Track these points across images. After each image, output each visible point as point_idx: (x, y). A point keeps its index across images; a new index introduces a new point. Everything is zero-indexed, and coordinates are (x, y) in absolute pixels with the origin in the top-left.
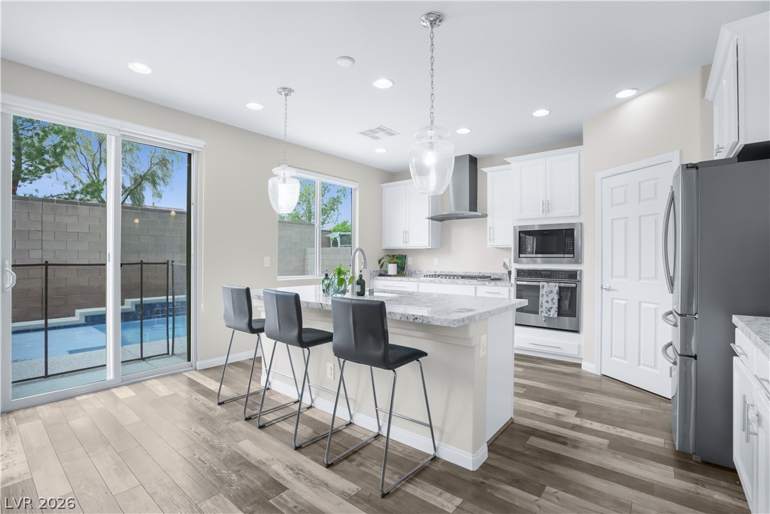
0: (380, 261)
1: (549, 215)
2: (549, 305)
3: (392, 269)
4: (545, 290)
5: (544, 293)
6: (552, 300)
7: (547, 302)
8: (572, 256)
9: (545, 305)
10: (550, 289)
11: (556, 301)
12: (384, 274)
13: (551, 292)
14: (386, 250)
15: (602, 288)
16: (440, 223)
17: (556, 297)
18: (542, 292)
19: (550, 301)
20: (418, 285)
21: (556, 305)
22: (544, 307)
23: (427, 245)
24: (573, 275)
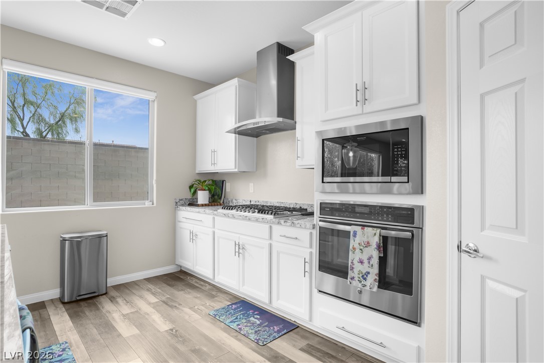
0: (191, 187)
1: (368, 108)
2: (365, 268)
3: (203, 197)
4: (358, 239)
5: (356, 246)
6: (370, 259)
7: (361, 262)
8: (405, 179)
9: (358, 267)
10: (365, 240)
11: (375, 261)
12: (193, 203)
13: (368, 244)
14: (200, 174)
15: (459, 247)
16: (255, 138)
17: (376, 255)
18: (354, 243)
19: (366, 261)
20: (214, 218)
21: (375, 270)
22: (356, 271)
23: (234, 168)
24: (407, 215)
